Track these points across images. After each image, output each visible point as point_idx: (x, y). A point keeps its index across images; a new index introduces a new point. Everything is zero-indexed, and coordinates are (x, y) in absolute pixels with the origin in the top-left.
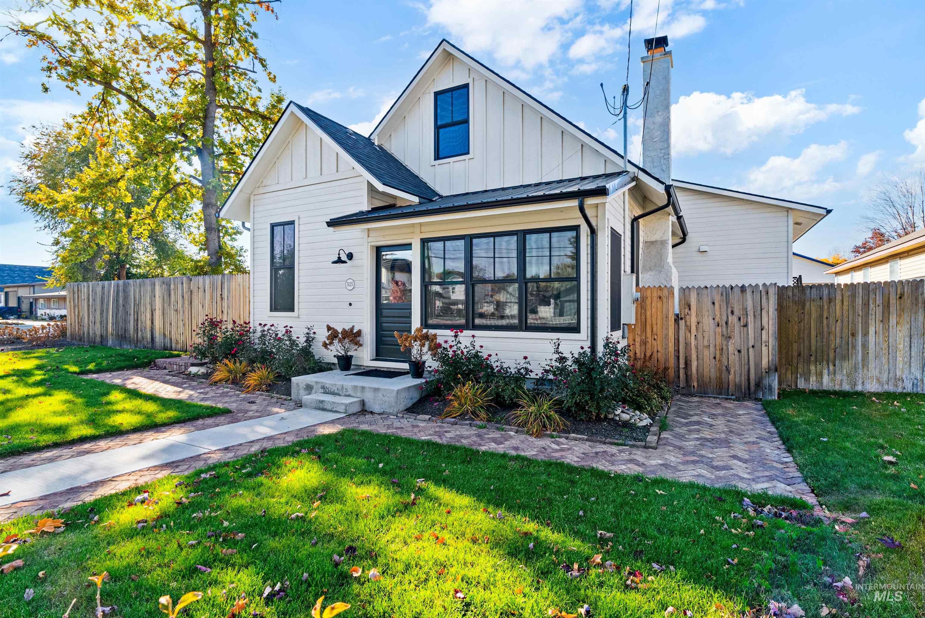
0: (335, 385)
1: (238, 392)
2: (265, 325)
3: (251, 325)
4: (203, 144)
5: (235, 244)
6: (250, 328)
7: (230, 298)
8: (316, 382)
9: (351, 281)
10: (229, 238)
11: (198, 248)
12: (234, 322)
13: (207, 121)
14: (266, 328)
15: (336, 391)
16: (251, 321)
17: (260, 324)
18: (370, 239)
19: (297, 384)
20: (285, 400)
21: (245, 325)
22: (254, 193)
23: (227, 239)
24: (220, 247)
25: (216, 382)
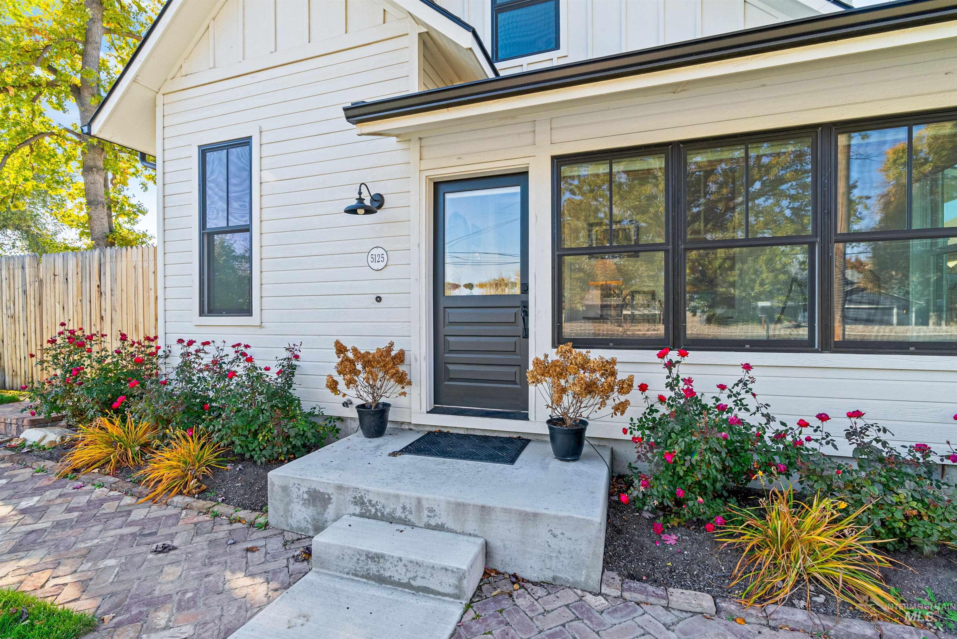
0: (397, 497)
1: (128, 500)
2: (191, 343)
3: (160, 342)
4: (82, 78)
5: (137, 228)
6: (158, 348)
7: (118, 292)
8: (340, 488)
9: (381, 251)
10: (126, 219)
11: (79, 231)
12: (124, 338)
13: (89, 48)
14: (192, 349)
15: (399, 513)
16: (161, 334)
17: (180, 341)
18: (425, 165)
19: (285, 489)
20: (252, 524)
21: (147, 343)
22: (163, 91)
23: (122, 219)
24: (111, 231)
25: (76, 470)
